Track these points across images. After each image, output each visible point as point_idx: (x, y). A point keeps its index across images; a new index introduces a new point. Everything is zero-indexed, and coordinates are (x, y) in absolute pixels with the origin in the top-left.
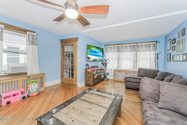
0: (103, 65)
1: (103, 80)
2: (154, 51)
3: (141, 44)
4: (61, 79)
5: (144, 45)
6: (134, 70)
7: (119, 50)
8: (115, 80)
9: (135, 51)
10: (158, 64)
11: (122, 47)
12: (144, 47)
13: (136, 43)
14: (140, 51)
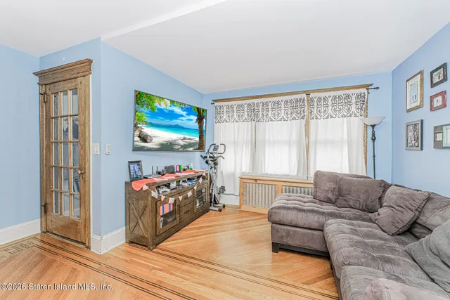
0: (207, 162)
1: (205, 211)
2: (363, 117)
3: (322, 95)
4: (41, 217)
5: (330, 99)
6: (302, 178)
7: (254, 116)
8: (244, 208)
9: (303, 118)
10: (374, 157)
11: (263, 106)
12: (330, 103)
13: (305, 92)
14: (317, 118)
